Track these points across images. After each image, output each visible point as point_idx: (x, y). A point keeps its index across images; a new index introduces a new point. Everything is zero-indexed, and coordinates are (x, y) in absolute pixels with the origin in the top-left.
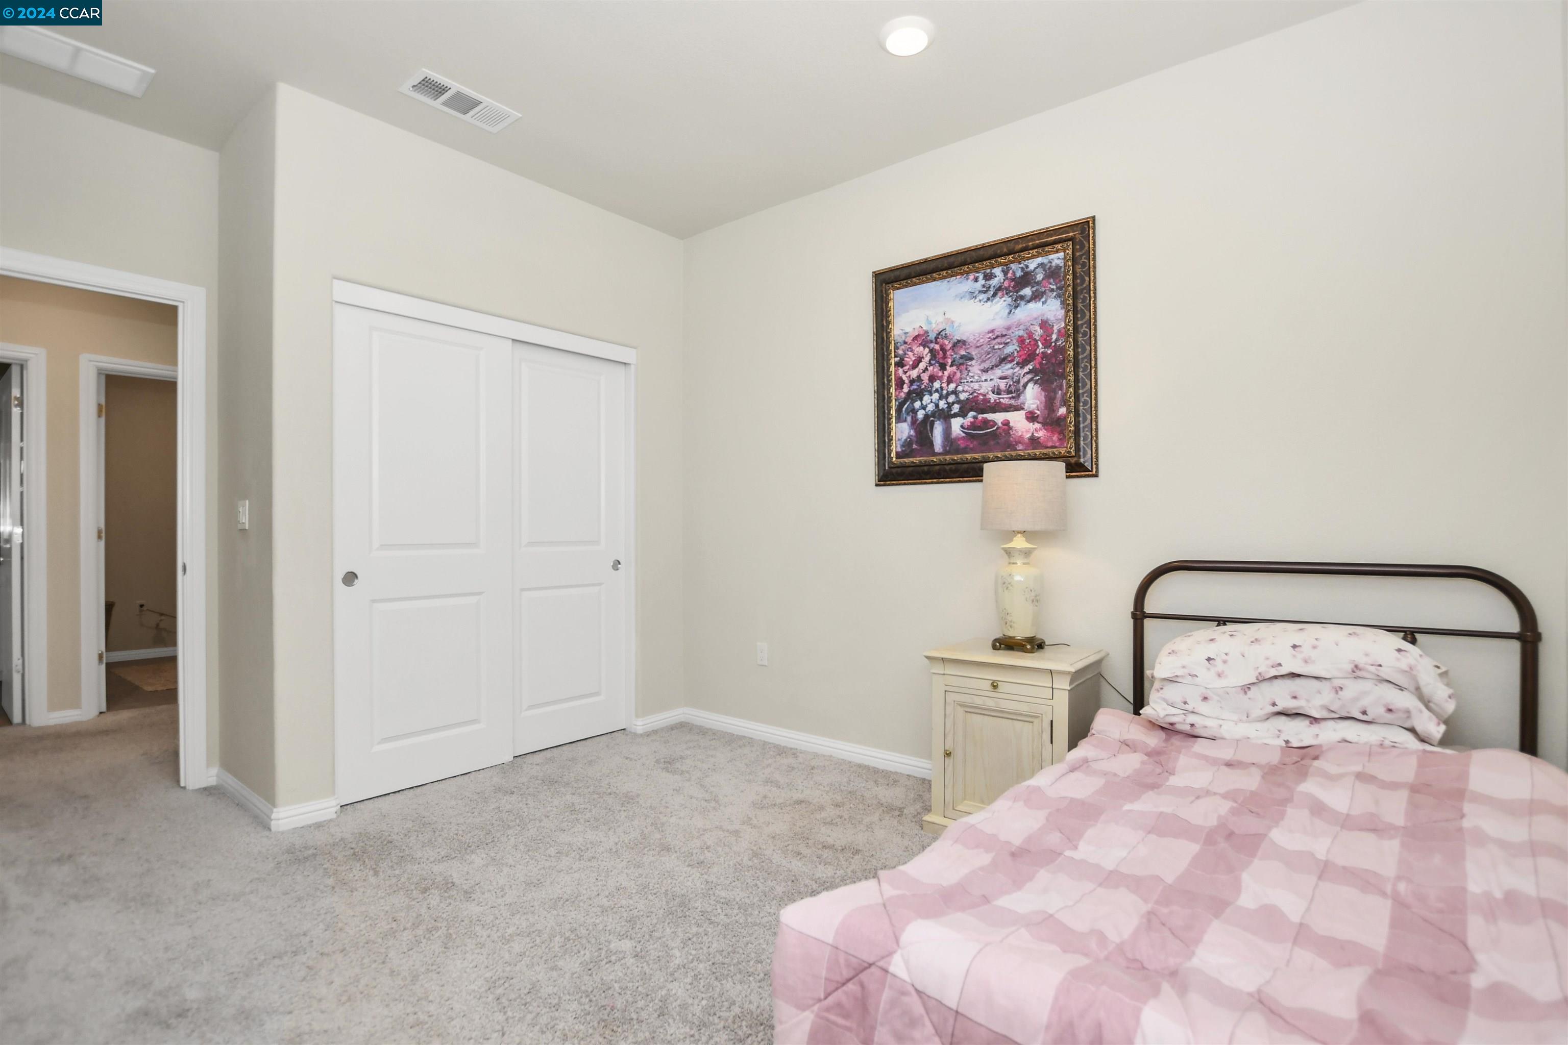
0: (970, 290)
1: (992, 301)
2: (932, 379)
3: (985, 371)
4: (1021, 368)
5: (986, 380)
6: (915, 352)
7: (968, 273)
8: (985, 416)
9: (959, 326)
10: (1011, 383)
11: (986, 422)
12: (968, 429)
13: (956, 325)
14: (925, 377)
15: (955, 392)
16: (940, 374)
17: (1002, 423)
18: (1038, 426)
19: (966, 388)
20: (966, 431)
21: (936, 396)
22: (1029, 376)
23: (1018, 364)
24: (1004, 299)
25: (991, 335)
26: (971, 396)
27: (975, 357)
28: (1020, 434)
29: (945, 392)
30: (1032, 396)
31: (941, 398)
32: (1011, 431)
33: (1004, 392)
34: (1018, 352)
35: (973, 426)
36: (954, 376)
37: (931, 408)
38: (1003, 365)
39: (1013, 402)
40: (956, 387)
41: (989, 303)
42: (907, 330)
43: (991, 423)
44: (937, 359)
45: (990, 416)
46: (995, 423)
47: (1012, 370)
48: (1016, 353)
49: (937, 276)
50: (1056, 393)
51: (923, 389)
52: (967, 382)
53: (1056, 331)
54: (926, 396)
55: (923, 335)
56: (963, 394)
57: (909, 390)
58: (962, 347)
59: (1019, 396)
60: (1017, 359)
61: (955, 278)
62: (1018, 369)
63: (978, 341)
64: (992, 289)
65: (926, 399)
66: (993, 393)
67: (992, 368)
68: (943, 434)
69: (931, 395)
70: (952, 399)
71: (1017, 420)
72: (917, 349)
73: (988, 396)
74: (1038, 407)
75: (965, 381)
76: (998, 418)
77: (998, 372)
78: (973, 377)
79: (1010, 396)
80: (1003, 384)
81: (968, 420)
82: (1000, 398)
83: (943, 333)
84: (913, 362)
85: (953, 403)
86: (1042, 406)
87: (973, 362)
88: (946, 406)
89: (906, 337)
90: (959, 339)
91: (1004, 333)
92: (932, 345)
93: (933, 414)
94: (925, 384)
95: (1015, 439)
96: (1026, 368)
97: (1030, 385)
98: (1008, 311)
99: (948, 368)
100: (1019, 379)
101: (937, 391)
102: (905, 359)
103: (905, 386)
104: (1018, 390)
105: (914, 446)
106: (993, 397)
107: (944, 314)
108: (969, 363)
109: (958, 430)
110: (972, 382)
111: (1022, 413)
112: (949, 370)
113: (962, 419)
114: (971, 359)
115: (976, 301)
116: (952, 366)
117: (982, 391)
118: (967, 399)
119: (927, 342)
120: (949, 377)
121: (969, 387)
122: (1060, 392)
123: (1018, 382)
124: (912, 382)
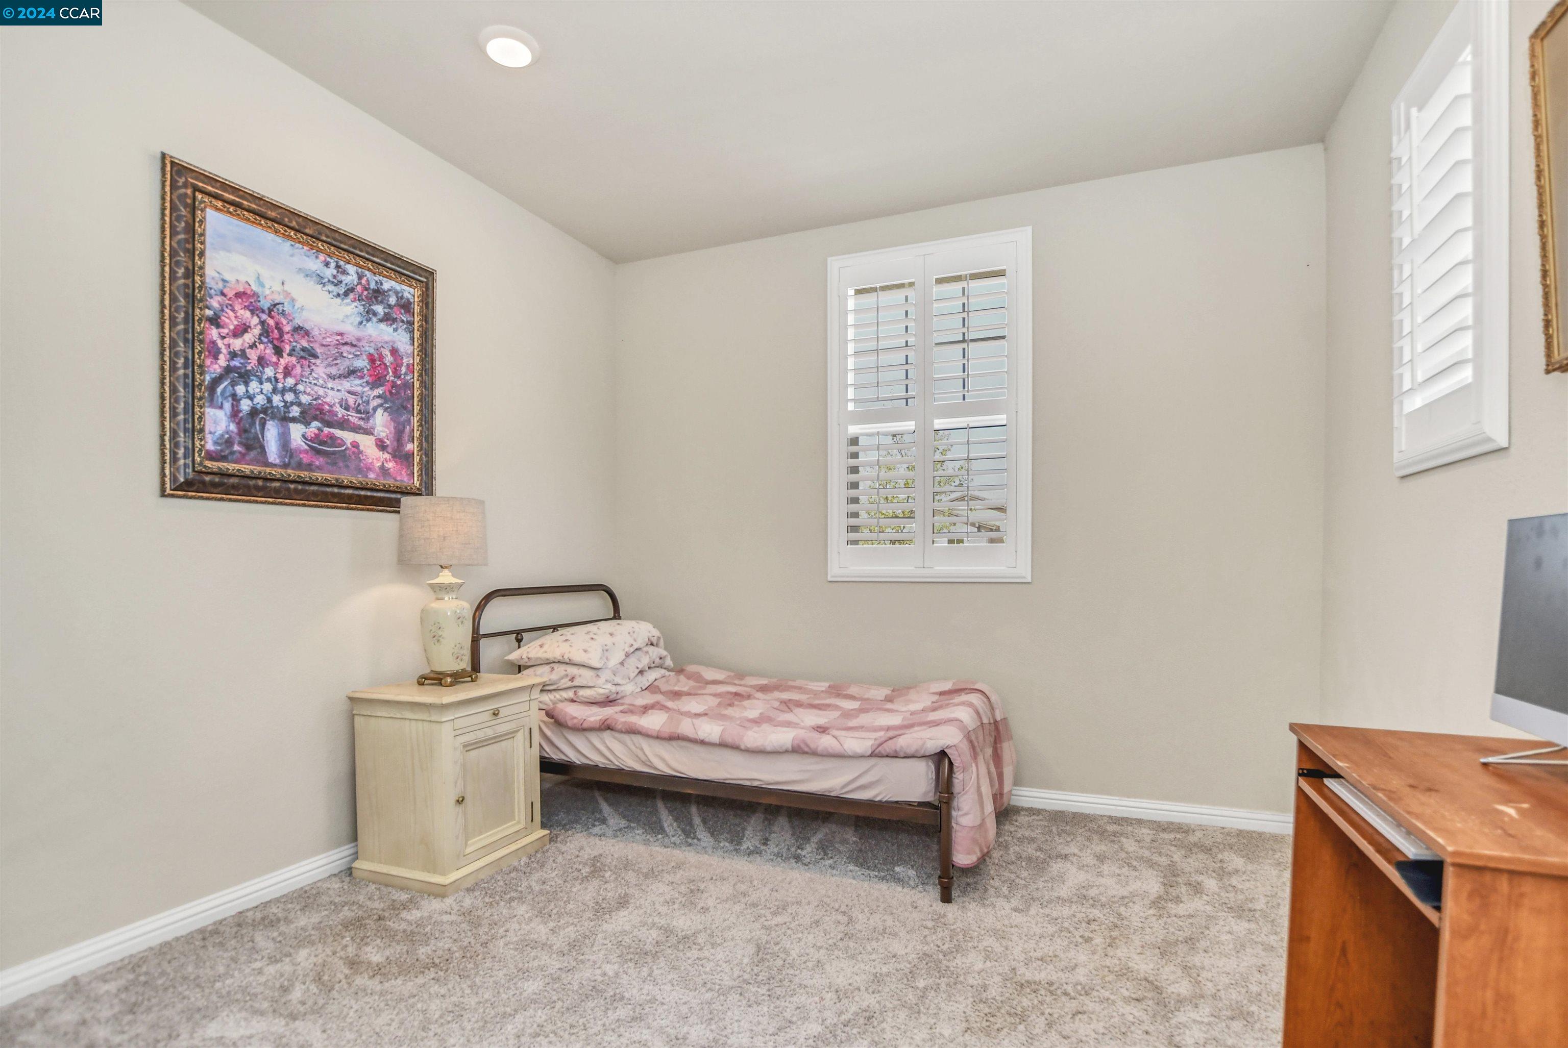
0: (318, 272)
1: (343, 299)
2: (262, 361)
3: (332, 377)
4: (371, 389)
5: (332, 389)
6: (238, 314)
7: (319, 251)
8: (332, 430)
9: (302, 308)
10: (361, 402)
11: (332, 437)
12: (311, 441)
13: (297, 305)
14: (253, 355)
15: (293, 390)
16: (274, 359)
17: (351, 444)
18: (387, 456)
19: (308, 390)
20: (309, 443)
21: (267, 387)
22: (379, 401)
23: (367, 382)
24: (355, 304)
25: (339, 338)
26: (315, 402)
27: (319, 355)
28: (371, 461)
29: (280, 386)
30: (381, 422)
31: (275, 391)
32: (360, 455)
33: (353, 409)
34: (368, 370)
35: (317, 438)
36: (292, 369)
37: (260, 400)
38: (352, 378)
39: (362, 423)
40: (296, 384)
41: (339, 300)
42: (227, 277)
43: (339, 441)
44: (270, 338)
45: (338, 433)
46: (343, 443)
47: (361, 388)
48: (365, 370)
49: (283, 231)
50: (404, 428)
51: (250, 371)
52: (310, 383)
53: (405, 364)
54: (254, 382)
55: (250, 296)
56: (305, 396)
57: (228, 366)
58: (304, 337)
59: (368, 419)
60: (367, 378)
61: (301, 246)
62: (367, 389)
63: (324, 338)
64: (343, 285)
65: (254, 386)
66: (341, 406)
67: (339, 377)
68: (280, 440)
69: (261, 383)
70: (289, 397)
71: (367, 444)
72: (242, 312)
73: (334, 409)
74: (387, 436)
75: (307, 380)
76: (348, 437)
77: (346, 384)
78: (317, 379)
79: (359, 415)
80: (351, 400)
81: (311, 430)
82: (348, 415)
83: (280, 307)
84: (235, 328)
85: (292, 404)
86: (391, 436)
87: (318, 362)
88: (283, 404)
89: (225, 287)
90: (301, 325)
91: (354, 343)
92: (264, 317)
93: (265, 411)
94: (252, 364)
95: (366, 465)
96: (376, 390)
97: (380, 411)
98: (359, 319)
99: (285, 355)
100: (369, 401)
101: (269, 380)
102: (223, 318)
103: (221, 356)
104: (368, 413)
105: (236, 448)
106: (340, 412)
107: (283, 284)
108: (313, 361)
109: (300, 440)
110: (315, 384)
111: (372, 438)
112: (285, 360)
113: (303, 426)
114: (315, 356)
115: (324, 289)
116: (290, 355)
117: (328, 400)
118: (310, 404)
119: (258, 309)
120: (286, 368)
121: (312, 390)
122: (408, 427)
123: (368, 403)
124: (233, 355)
